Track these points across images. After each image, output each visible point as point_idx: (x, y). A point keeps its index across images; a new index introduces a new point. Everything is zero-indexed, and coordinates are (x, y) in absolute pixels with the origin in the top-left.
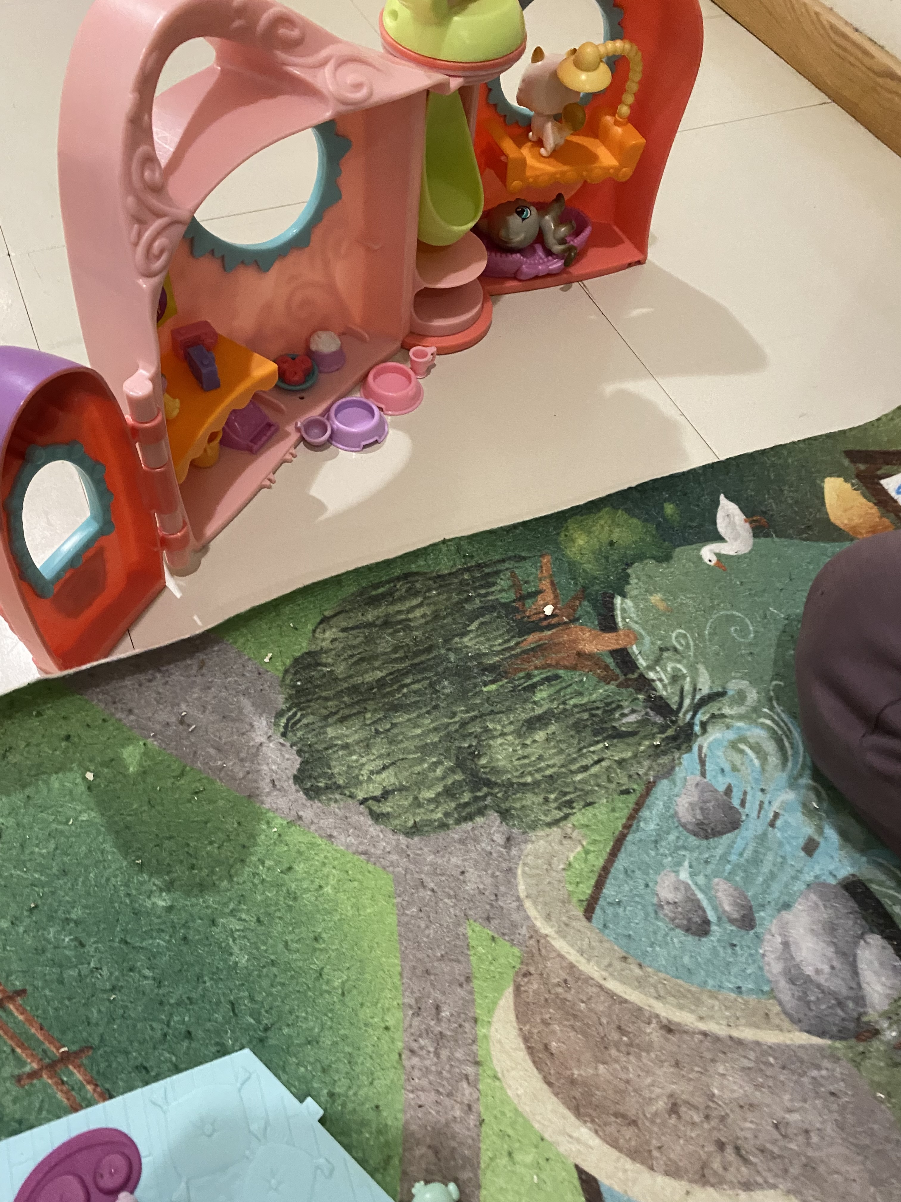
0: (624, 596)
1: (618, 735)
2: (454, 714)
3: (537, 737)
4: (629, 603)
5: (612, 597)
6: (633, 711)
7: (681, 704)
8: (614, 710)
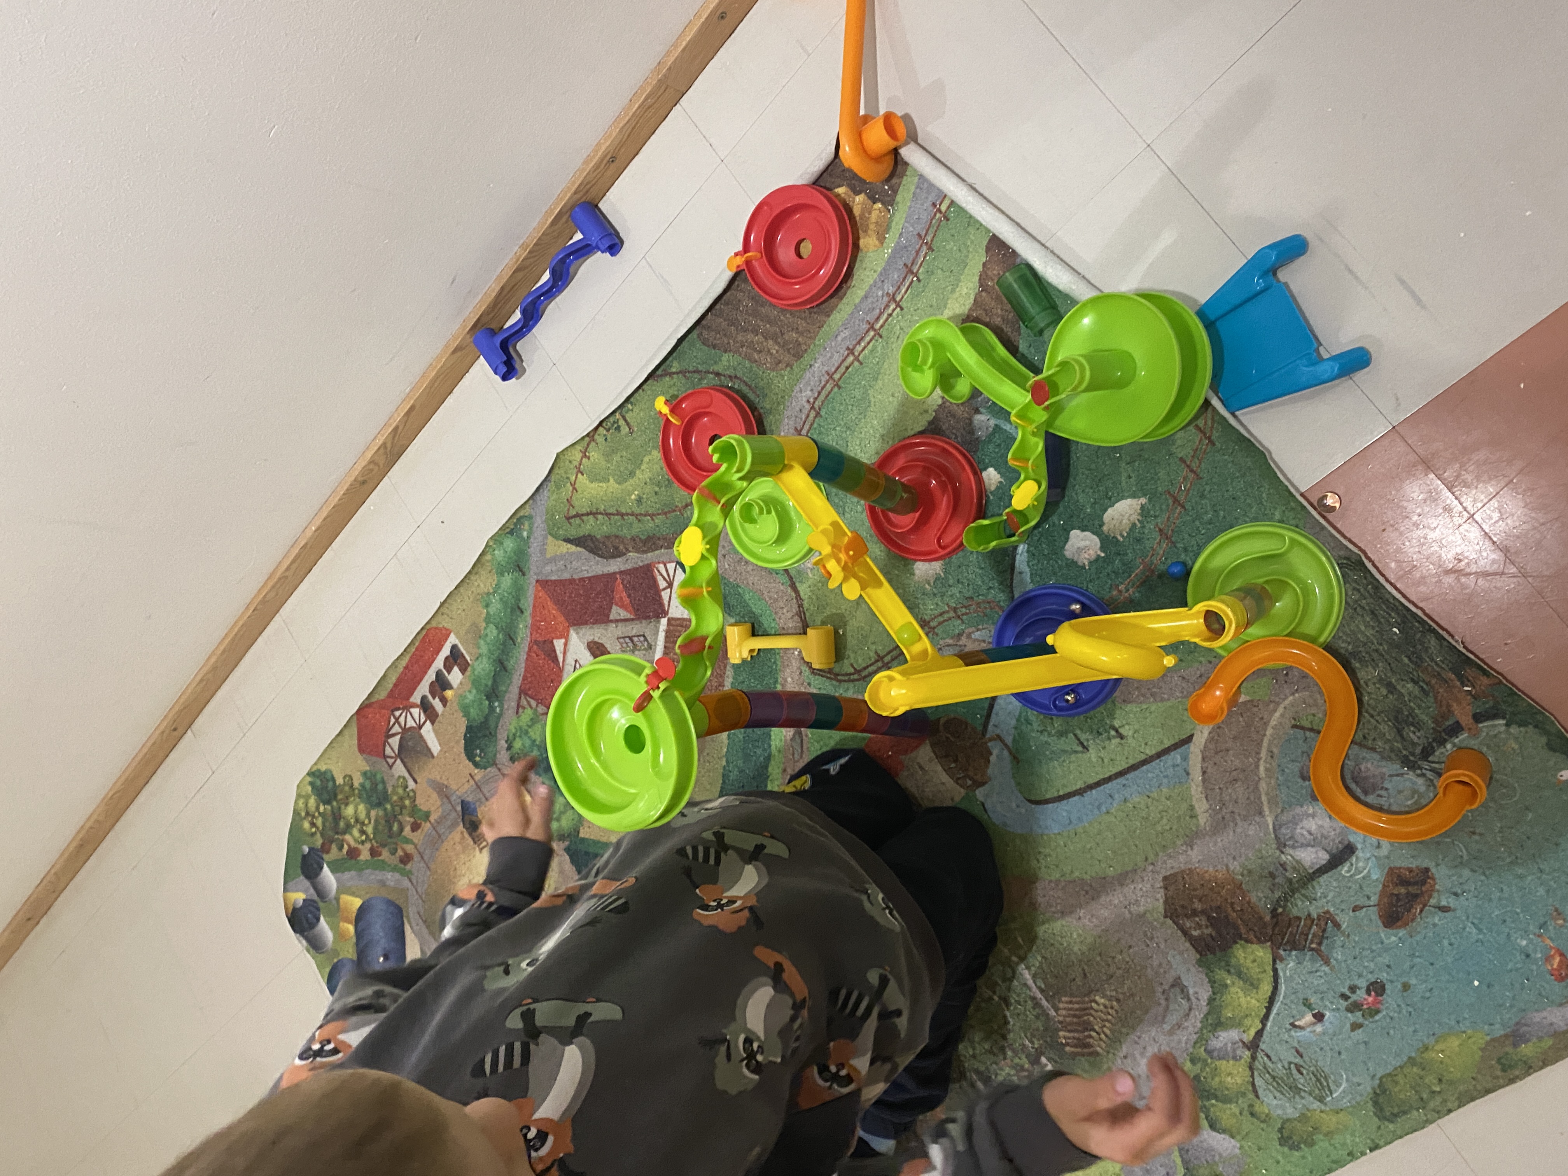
0: (1508, 725)
1: (1399, 732)
2: (1381, 644)
3: (1382, 689)
4: (1503, 728)
5: (1504, 718)
6: (1419, 738)
7: (1433, 762)
8: (1415, 727)
